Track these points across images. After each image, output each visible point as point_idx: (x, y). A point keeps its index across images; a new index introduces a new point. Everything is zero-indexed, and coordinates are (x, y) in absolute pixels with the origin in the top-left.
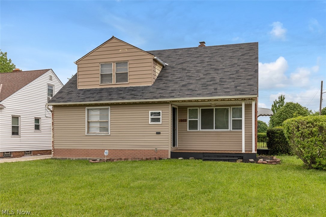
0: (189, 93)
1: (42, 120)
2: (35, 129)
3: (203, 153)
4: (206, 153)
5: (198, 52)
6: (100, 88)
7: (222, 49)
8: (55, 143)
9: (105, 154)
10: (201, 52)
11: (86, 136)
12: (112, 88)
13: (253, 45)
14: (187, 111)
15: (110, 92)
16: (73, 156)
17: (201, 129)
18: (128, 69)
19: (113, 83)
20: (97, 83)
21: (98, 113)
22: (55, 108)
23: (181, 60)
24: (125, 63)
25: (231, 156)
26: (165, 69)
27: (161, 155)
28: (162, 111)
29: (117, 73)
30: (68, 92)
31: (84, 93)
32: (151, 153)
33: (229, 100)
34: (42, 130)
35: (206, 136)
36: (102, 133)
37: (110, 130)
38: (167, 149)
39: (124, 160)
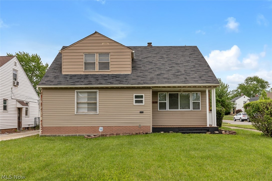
0: (166, 80)
1: (9, 101)
2: (4, 110)
3: (179, 127)
4: (181, 127)
5: (155, 50)
6: (84, 74)
7: (172, 49)
8: (43, 122)
9: (100, 130)
10: (157, 50)
11: (76, 115)
12: (95, 74)
13: (194, 48)
14: (158, 95)
15: (96, 78)
16: (62, 133)
17: (169, 109)
18: (110, 59)
19: (96, 71)
20: (82, 70)
21: (86, 95)
22: (44, 90)
23: (144, 55)
24: (108, 54)
25: (200, 130)
26: (135, 62)
27: (144, 130)
28: (145, 95)
29: (99, 62)
30: (54, 77)
31: (71, 78)
32: (135, 129)
33: (199, 87)
34: (9, 111)
35: (173, 114)
36: (90, 112)
37: (99, 110)
38: (149, 125)
39: (116, 135)
